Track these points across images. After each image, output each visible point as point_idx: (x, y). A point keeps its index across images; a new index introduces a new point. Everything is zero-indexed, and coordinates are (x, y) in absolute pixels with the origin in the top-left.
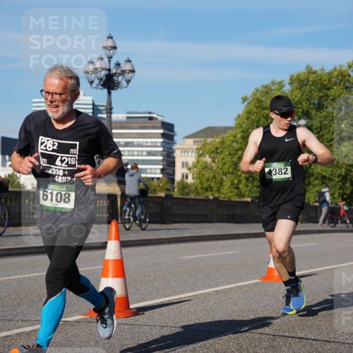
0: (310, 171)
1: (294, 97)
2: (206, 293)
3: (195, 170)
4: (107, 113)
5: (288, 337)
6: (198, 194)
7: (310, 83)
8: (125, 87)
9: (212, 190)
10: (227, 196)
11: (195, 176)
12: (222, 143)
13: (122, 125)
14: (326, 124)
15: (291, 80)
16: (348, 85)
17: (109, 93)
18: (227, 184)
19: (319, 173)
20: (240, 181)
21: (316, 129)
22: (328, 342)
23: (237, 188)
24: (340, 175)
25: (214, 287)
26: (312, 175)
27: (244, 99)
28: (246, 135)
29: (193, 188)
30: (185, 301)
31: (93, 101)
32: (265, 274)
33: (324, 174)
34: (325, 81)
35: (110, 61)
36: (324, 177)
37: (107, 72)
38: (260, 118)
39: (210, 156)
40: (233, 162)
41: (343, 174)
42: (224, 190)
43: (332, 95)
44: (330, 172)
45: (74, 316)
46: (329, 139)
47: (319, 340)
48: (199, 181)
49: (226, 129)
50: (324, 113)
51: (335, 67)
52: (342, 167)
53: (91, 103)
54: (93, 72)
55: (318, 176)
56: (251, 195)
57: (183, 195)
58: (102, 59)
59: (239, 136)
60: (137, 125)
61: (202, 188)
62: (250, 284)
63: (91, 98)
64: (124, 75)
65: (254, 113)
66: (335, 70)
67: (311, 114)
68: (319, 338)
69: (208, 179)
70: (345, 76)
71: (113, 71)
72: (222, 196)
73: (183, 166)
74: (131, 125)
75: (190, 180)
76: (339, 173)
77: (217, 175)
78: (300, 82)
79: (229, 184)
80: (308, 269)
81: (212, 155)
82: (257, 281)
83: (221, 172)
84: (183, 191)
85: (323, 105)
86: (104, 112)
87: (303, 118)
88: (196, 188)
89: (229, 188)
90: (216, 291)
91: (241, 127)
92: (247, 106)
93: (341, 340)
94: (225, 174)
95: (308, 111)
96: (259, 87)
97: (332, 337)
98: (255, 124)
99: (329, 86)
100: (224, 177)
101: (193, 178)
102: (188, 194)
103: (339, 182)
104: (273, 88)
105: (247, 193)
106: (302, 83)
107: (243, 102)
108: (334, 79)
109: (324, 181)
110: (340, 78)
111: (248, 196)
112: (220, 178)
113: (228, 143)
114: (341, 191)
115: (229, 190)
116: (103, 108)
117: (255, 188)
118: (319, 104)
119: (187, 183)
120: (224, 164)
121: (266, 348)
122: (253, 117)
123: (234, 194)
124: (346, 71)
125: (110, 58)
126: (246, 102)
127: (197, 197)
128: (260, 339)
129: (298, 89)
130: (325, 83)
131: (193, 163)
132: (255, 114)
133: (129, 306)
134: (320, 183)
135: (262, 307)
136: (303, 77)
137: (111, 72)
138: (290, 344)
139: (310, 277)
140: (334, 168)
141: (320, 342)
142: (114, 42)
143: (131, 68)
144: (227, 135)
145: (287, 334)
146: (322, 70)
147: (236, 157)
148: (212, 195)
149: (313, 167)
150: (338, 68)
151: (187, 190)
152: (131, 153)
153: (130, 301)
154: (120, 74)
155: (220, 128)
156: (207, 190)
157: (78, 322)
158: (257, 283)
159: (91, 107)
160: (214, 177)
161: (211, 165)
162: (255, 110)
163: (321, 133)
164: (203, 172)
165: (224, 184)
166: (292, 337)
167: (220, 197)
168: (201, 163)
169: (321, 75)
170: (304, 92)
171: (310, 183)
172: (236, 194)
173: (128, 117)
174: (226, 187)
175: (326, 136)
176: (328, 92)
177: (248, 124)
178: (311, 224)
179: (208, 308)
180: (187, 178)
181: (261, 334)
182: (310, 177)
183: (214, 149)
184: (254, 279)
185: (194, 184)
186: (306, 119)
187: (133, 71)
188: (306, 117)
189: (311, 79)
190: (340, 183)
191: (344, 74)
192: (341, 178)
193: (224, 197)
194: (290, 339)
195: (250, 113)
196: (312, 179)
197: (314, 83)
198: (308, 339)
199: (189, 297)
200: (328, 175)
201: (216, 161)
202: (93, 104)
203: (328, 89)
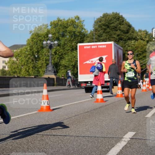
1: (52, 32)
3: (9, 64)
5: (49, 135)
6: (10, 75)
7: (59, 25)
9: (16, 73)
10: (23, 75)
11: (9, 67)
12: (21, 52)
14: (66, 43)
15: (51, 23)
16: (75, 26)
18: (23, 70)
19: (63, 65)
20: (29, 69)
21: (62, 45)
22: (66, 136)
23: (28, 72)
24: (72, 65)
25: (17, 116)
26: (61, 65)
27: (31, 32)
28: (32, 48)
29: (8, 72)
32: (39, 109)
33: (66, 65)
34: (65, 24)
36: (65, 66)
38: (37, 41)
39: (15, 58)
40: (26, 60)
41: (74, 64)
42: (22, 73)
43: (69, 30)
46: (67, 49)
48: (10, 69)
49: (22, 46)
50: (65, 38)
51: (69, 18)
52: (73, 62)
55: (63, 66)
56: (34, 75)
57: (4, 75)
59: (28, 48)
61: (12, 72)
62: (33, 114)
67: (60, 38)
68: (62, 134)
69: (15, 68)
70: (74, 22)
72: (21, 75)
73: (3, 63)
75: (7, 69)
76: (72, 64)
77: (19, 66)
78: (55, 25)
79: (24, 70)
80: (58, 106)
81: (17, 57)
82: (36, 112)
83: (21, 65)
84: (3, 74)
85: (65, 35)
87: (56, 41)
88: (9, 72)
89: (24, 72)
90: (18, 118)
91: (30, 45)
93: (71, 135)
94: (22, 66)
95: (58, 37)
97: (67, 134)
98: (36, 43)
99: (67, 27)
100: (22, 67)
101: (8, 68)
102: (6, 75)
103: (72, 68)
105: (32, 74)
106: (56, 25)
107: (30, 34)
108: (69, 24)
109: (66, 68)
110: (72, 23)
111: (33, 75)
112: (20, 68)
113: (24, 52)
114: (73, 72)
115: (24, 73)
117: (36, 72)
118: (63, 34)
119: (5, 70)
120: (22, 61)
121: (39, 141)
122: (35, 40)
123: (27, 74)
124: (74, 20)
126: (31, 34)
127: (10, 76)
128: (37, 137)
129: (53, 28)
130: (65, 25)
131: (8, 61)
132: (36, 39)
134: (64, 69)
135: (38, 123)
136: (55, 23)
138: (50, 138)
139: (59, 109)
140: (70, 62)
141: (62, 136)
144: (23, 48)
145: (49, 134)
146: (64, 19)
147: (28, 58)
148: (17, 75)
149: (61, 62)
150: (71, 19)
151: (5, 73)
155: (20, 45)
156: (14, 73)
158: (36, 113)
160: (18, 67)
161: (16, 61)
162: (35, 37)
163: (64, 47)
164: (12, 65)
165: (22, 70)
166: (51, 135)
167: (20, 76)
168: (11, 61)
169: (64, 22)
170: (56, 29)
171: (60, 69)
172: (28, 75)
175: (66, 48)
176: (67, 29)
177: (32, 43)
178: (60, 87)
179: (14, 125)
180: (5, 68)
181: (37, 135)
182: (59, 66)
183: (17, 55)
184: (35, 111)
185: (8, 70)
186: (58, 41)
188: (58, 40)
189: (59, 23)
190: (73, 69)
192: (73, 66)
193: (22, 76)
194: (50, 136)
195: (33, 38)
196: (61, 67)
197: (61, 25)
200: (67, 65)
201: (18, 60)
203: (67, 28)
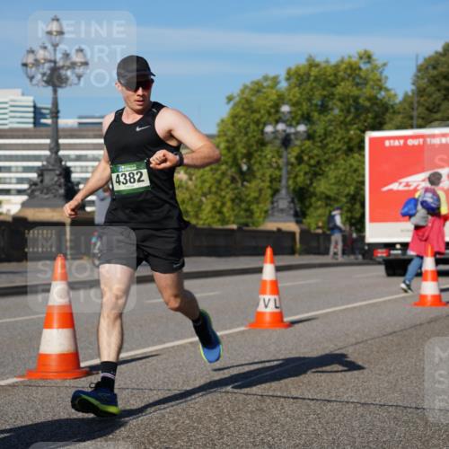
0: (311, 189)
1: (291, 97)
2: (178, 346)
4: (52, 118)
5: (280, 397)
7: (312, 78)
8: (76, 84)
10: (207, 222)
13: (72, 133)
14: (331, 131)
15: (288, 74)
16: (358, 80)
17: (55, 92)
18: (207, 208)
19: (323, 193)
20: (223, 204)
21: (320, 136)
22: (328, 401)
23: (220, 212)
24: (348, 195)
25: (188, 338)
26: (314, 194)
27: (230, 99)
28: (231, 145)
30: (152, 356)
31: (34, 102)
32: (252, 320)
33: (328, 193)
34: (330, 75)
35: (55, 50)
36: (328, 198)
37: (52, 65)
38: (249, 124)
39: (186, 173)
40: (215, 179)
41: (352, 193)
42: (204, 215)
43: (339, 94)
44: (335, 191)
45: (8, 378)
46: (335, 149)
47: (317, 400)
50: (329, 117)
51: (343, 58)
52: (351, 185)
53: (32, 104)
54: (33, 64)
55: (321, 196)
56: (237, 221)
58: (45, 48)
59: (222, 146)
60: (91, 133)
62: (234, 333)
63: (31, 98)
64: (74, 68)
65: (242, 117)
66: (342, 61)
67: (313, 117)
68: (318, 397)
70: (355, 70)
71: (60, 63)
72: (201, 222)
74: (85, 133)
76: (346, 192)
77: (194, 197)
78: (300, 77)
79: (209, 207)
80: (307, 312)
81: (189, 171)
82: (242, 329)
83: (200, 192)
85: (327, 106)
86: (48, 116)
87: (303, 123)
89: (210, 212)
91: (225, 135)
92: (233, 108)
93: (345, 398)
94: (204, 195)
95: (308, 115)
96: (248, 83)
97: (334, 395)
98: (243, 131)
99: (334, 83)
100: (204, 199)
103: (347, 203)
104: (265, 84)
105: (232, 219)
106: (302, 78)
107: (228, 103)
108: (341, 73)
109: (328, 202)
110: (349, 71)
111: (234, 223)
112: (197, 200)
114: (349, 215)
115: (210, 215)
116: (47, 111)
117: (242, 213)
118: (322, 105)
120: (204, 181)
121: (252, 412)
122: (241, 123)
123: (216, 220)
124: (356, 63)
125: (55, 46)
126: (232, 103)
128: (245, 400)
129: (295, 87)
130: (330, 78)
132: (243, 119)
133: (79, 364)
134: (324, 205)
136: (301, 72)
137: (58, 65)
138: (282, 405)
139: (309, 322)
140: (341, 185)
141: (319, 402)
142: (61, 26)
143: (83, 60)
145: (279, 394)
146: (327, 62)
147: (219, 172)
149: (314, 185)
150: (347, 60)
152: (84, 169)
153: (81, 358)
154: (69, 68)
157: (13, 386)
158: (242, 332)
159: (32, 109)
160: (191, 199)
161: (186, 183)
162: (242, 113)
163: (325, 142)
165: (204, 207)
166: (285, 397)
167: (197, 224)
169: (325, 68)
170: (304, 90)
171: (311, 205)
172: (219, 220)
173: (80, 124)
174: (206, 212)
175: (331, 146)
176: (334, 89)
177: (234, 131)
178: (312, 257)
179: (181, 364)
181: (247, 394)
182: (311, 197)
184: (238, 326)
186: (306, 125)
187: (86, 64)
188: (306, 122)
189: (312, 73)
190: (349, 205)
191: (354, 66)
192: (349, 197)
193: (204, 224)
194: (282, 400)
195: (236, 117)
196: (314, 199)
197: (317, 79)
198: (304, 399)
199: (157, 351)
200: (332, 195)
201: (194, 178)
202: (35, 107)
203: (334, 86)
